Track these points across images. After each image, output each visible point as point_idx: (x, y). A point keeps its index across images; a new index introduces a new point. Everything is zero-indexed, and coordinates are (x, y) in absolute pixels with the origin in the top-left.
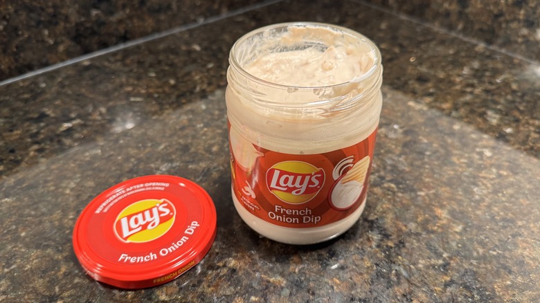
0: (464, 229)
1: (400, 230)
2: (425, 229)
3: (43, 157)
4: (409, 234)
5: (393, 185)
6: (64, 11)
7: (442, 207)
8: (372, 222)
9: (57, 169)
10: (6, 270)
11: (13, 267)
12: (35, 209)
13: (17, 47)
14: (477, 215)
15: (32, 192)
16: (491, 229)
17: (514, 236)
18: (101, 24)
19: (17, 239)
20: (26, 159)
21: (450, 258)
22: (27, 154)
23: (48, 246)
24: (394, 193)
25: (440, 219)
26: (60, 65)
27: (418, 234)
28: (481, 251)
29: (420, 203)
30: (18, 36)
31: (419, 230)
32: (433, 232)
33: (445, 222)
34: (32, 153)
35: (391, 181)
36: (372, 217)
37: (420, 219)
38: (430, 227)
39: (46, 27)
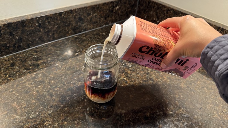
0: (170, 81)
1: (157, 80)
2: (162, 80)
3: (73, 61)
4: (158, 81)
5: (155, 71)
6: (72, 23)
7: (165, 76)
8: (151, 79)
9: (78, 64)
10: (74, 86)
11: (76, 85)
12: (76, 73)
13: (59, 32)
14: (173, 78)
15: (74, 69)
16: (176, 81)
17: (180, 83)
18: (80, 26)
19: (74, 80)
20: (69, 62)
21: (167, 86)
22: (69, 61)
23: (82, 81)
24: (155, 73)
25: (165, 79)
26: (69, 37)
27: (160, 82)
28: (173, 85)
29: (161, 75)
30: (60, 29)
31: (161, 81)
32: (163, 81)
33: (166, 79)
34: (70, 60)
35: (155, 70)
36: (150, 78)
37: (161, 78)
38: (163, 80)
39: (67, 27)
